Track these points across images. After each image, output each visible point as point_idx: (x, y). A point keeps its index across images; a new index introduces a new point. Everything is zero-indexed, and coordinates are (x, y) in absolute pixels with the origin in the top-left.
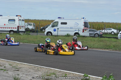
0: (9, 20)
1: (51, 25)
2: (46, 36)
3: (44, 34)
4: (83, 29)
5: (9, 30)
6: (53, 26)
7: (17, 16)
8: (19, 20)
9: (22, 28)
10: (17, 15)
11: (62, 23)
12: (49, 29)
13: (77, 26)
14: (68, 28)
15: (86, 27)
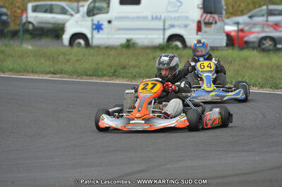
1: (84, 9)
2: (70, 48)
3: (63, 45)
4: (199, 22)
6: (91, 13)
12: (75, 23)
13: (177, 11)
14: (145, 18)
15: (211, 13)
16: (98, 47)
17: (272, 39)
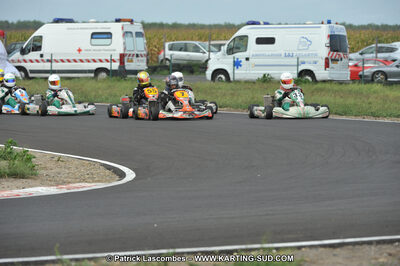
0: (93, 34)
1: (224, 48)
2: (212, 82)
3: (205, 78)
4: (327, 59)
5: (94, 66)
6: (230, 51)
7: (118, 21)
8: (126, 34)
9: (135, 59)
10: (118, 17)
11: (260, 41)
12: (218, 60)
13: (307, 49)
14: (279, 56)
15: (337, 51)
16: (238, 82)
17: (383, 73)
